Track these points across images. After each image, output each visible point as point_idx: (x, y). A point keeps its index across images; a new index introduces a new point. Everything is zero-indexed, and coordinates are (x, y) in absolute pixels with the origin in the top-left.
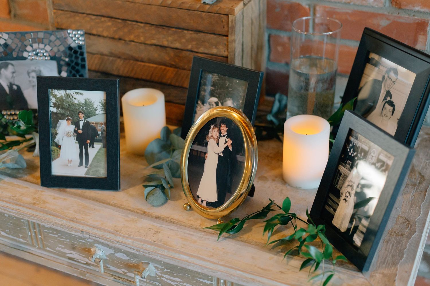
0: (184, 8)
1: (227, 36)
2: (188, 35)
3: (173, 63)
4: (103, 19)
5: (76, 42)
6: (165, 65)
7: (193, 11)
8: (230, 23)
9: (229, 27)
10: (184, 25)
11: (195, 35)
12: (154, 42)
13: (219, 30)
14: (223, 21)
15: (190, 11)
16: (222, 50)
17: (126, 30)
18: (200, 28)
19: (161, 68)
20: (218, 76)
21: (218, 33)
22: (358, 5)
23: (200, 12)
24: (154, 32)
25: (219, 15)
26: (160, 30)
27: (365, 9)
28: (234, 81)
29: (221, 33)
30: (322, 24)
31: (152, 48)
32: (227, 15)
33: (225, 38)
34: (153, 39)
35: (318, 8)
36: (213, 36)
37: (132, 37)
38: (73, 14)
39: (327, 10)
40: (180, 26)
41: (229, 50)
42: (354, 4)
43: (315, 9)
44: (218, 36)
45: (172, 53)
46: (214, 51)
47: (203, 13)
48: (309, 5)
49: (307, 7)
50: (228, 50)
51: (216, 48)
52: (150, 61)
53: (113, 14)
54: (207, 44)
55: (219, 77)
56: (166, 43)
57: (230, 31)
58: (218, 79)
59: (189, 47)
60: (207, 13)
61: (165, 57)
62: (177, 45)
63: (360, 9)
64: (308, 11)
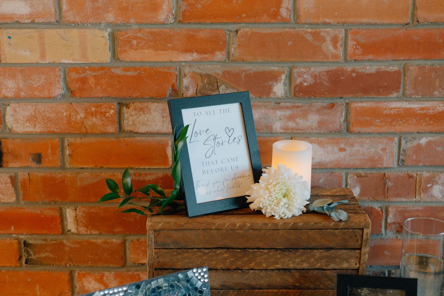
0: (315, 228)
1: (360, 249)
2: (317, 254)
3: (298, 285)
4: (219, 251)
5: (202, 280)
6: (287, 288)
7: (325, 230)
8: (365, 236)
9: (363, 240)
10: (314, 244)
11: (326, 253)
12: (279, 266)
13: (351, 244)
14: (357, 235)
15: (323, 230)
16: (353, 263)
17: (246, 259)
18: (332, 245)
19: (282, 292)
20: (368, 290)
21: (350, 247)
22: (428, 202)
23: (333, 230)
24: (279, 256)
25: (354, 230)
26: (286, 253)
27: (434, 205)
28: (388, 292)
29: (354, 247)
30: (394, 223)
31: (274, 273)
32: (363, 229)
33: (358, 251)
34: (277, 264)
35: (390, 209)
36: (344, 251)
37: (252, 265)
38: (180, 251)
39: (399, 210)
40: (310, 247)
41: (362, 262)
42: (424, 202)
43: (387, 211)
44: (349, 250)
45: (297, 274)
46: (345, 265)
47: (336, 230)
48: (381, 208)
49: (379, 209)
50: (360, 262)
51: (347, 262)
52: (270, 287)
53: (231, 245)
54: (338, 260)
55: (370, 291)
56: (292, 266)
57: (364, 243)
58: (369, 292)
59: (318, 266)
60: (340, 230)
61: (289, 279)
62: (305, 266)
63: (429, 205)
64: (381, 213)
